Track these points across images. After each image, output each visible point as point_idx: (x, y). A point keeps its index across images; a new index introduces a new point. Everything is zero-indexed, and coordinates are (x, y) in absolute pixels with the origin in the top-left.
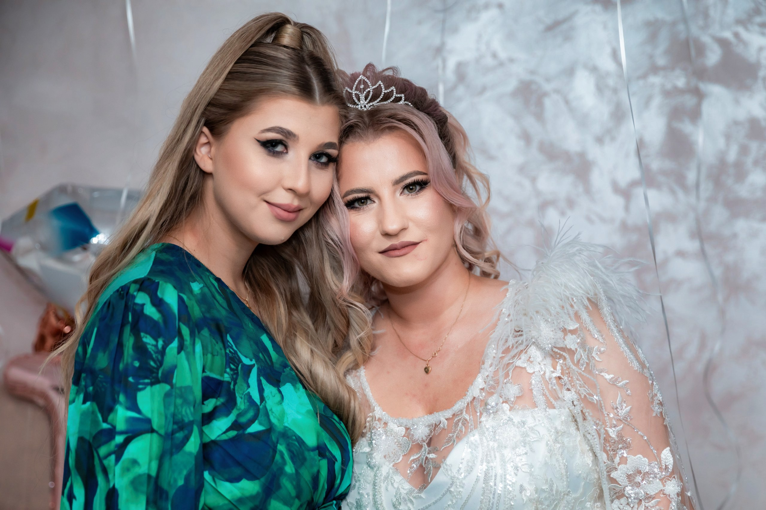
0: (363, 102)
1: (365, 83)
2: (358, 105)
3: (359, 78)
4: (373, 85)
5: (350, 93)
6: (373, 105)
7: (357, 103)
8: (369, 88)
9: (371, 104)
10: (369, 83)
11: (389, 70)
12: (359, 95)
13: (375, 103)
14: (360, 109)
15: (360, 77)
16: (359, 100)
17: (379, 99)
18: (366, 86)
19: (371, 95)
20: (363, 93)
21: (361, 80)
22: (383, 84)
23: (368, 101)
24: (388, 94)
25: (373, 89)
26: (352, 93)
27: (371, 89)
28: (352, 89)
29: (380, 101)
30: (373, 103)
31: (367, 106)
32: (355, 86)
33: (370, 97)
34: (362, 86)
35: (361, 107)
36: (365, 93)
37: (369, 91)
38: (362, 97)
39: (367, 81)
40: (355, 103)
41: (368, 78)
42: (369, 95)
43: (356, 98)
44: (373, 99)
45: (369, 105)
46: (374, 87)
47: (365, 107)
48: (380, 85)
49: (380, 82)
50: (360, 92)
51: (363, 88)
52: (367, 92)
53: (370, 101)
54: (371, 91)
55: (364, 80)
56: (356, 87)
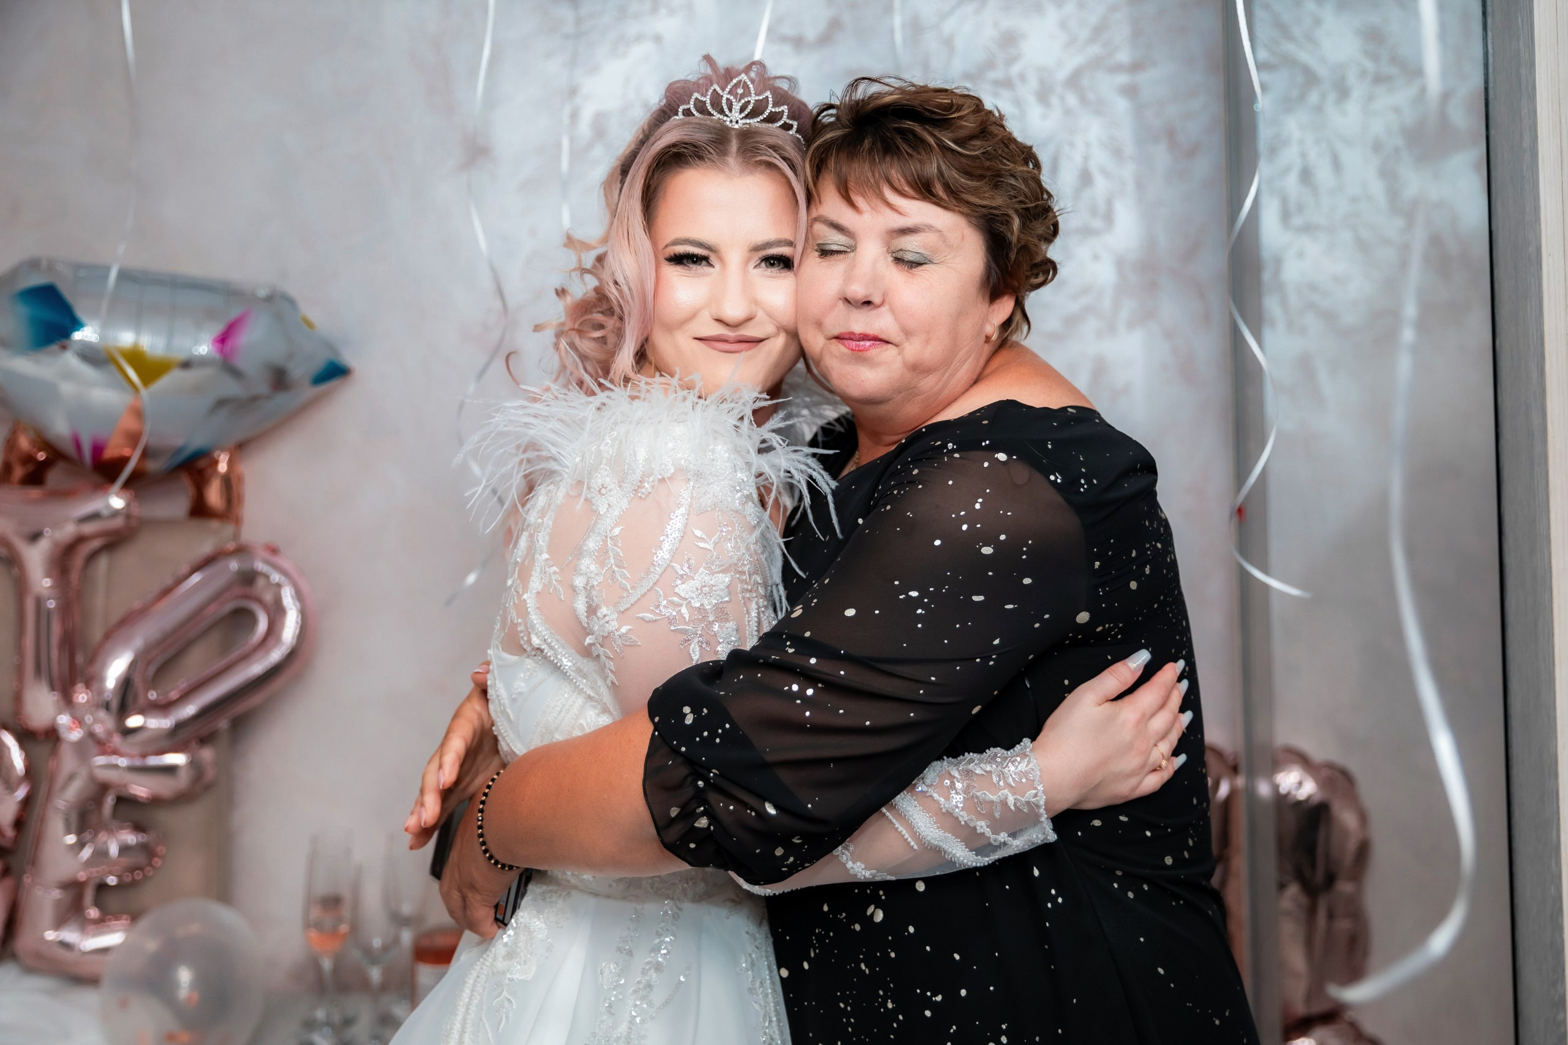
0: (735, 115)
1: (746, 86)
2: (727, 116)
3: (740, 78)
4: (756, 94)
5: (719, 94)
6: (749, 124)
7: (727, 113)
8: (751, 96)
9: (748, 121)
10: (752, 89)
11: (785, 80)
12: (732, 102)
13: (753, 121)
14: (728, 123)
15: (742, 75)
16: (730, 110)
17: (761, 117)
18: (747, 92)
19: (750, 107)
20: (740, 101)
21: (741, 81)
22: (772, 97)
23: (743, 115)
24: (774, 115)
25: (756, 101)
26: (722, 96)
27: (753, 98)
28: (723, 90)
29: (761, 120)
30: (751, 121)
31: (739, 122)
32: (729, 87)
33: (746, 112)
34: (740, 91)
35: (731, 121)
36: (743, 101)
37: (749, 102)
38: (737, 106)
39: (751, 86)
40: (722, 112)
41: (753, 81)
42: (747, 107)
43: (727, 105)
44: (752, 114)
45: (744, 121)
46: (757, 98)
47: (737, 122)
48: (767, 97)
49: (768, 94)
50: (735, 97)
51: (741, 94)
52: (745, 102)
53: (746, 117)
54: (752, 102)
55: (745, 83)
56: (731, 90)
